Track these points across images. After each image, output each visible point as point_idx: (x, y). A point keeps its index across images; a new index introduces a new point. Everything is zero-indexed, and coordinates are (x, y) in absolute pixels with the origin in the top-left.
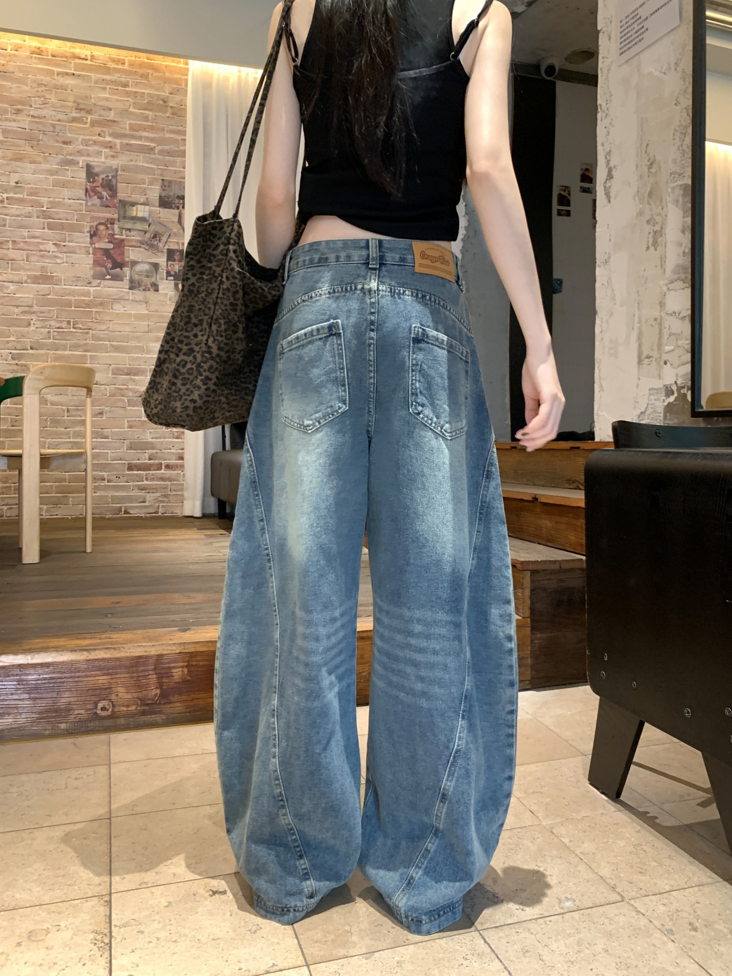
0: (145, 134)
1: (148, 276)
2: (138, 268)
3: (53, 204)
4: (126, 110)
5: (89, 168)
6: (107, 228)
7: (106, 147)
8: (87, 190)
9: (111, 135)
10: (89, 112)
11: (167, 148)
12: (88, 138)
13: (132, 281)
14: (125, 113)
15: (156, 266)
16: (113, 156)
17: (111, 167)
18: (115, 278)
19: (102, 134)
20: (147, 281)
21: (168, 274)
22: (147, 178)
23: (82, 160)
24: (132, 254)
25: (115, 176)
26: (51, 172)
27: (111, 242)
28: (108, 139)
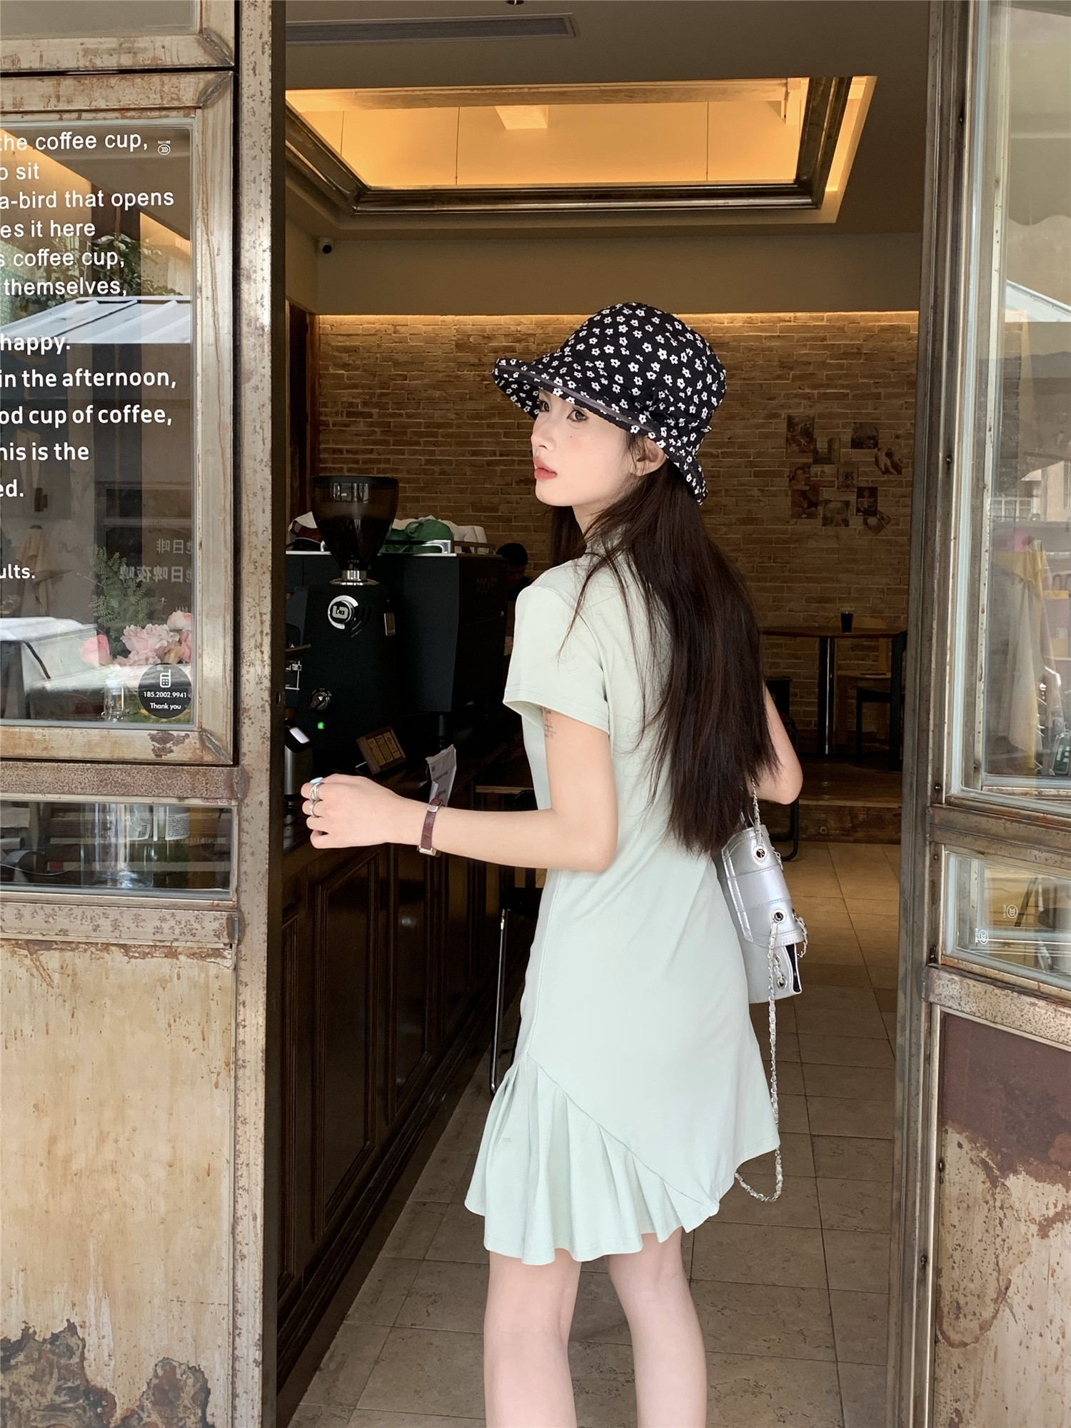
0: (840, 382)
1: (840, 514)
2: (831, 506)
3: (759, 454)
4: (824, 362)
5: (790, 419)
6: (804, 472)
7: (805, 399)
8: (787, 439)
9: (809, 387)
10: (791, 368)
11: (859, 392)
12: (790, 392)
13: (825, 518)
14: (823, 365)
15: (847, 504)
16: (811, 406)
17: (808, 416)
18: (810, 516)
19: (802, 387)
20: (838, 518)
21: (858, 510)
22: (841, 422)
23: (784, 413)
24: (826, 494)
25: (813, 424)
26: (758, 426)
27: (806, 484)
28: (807, 391)
